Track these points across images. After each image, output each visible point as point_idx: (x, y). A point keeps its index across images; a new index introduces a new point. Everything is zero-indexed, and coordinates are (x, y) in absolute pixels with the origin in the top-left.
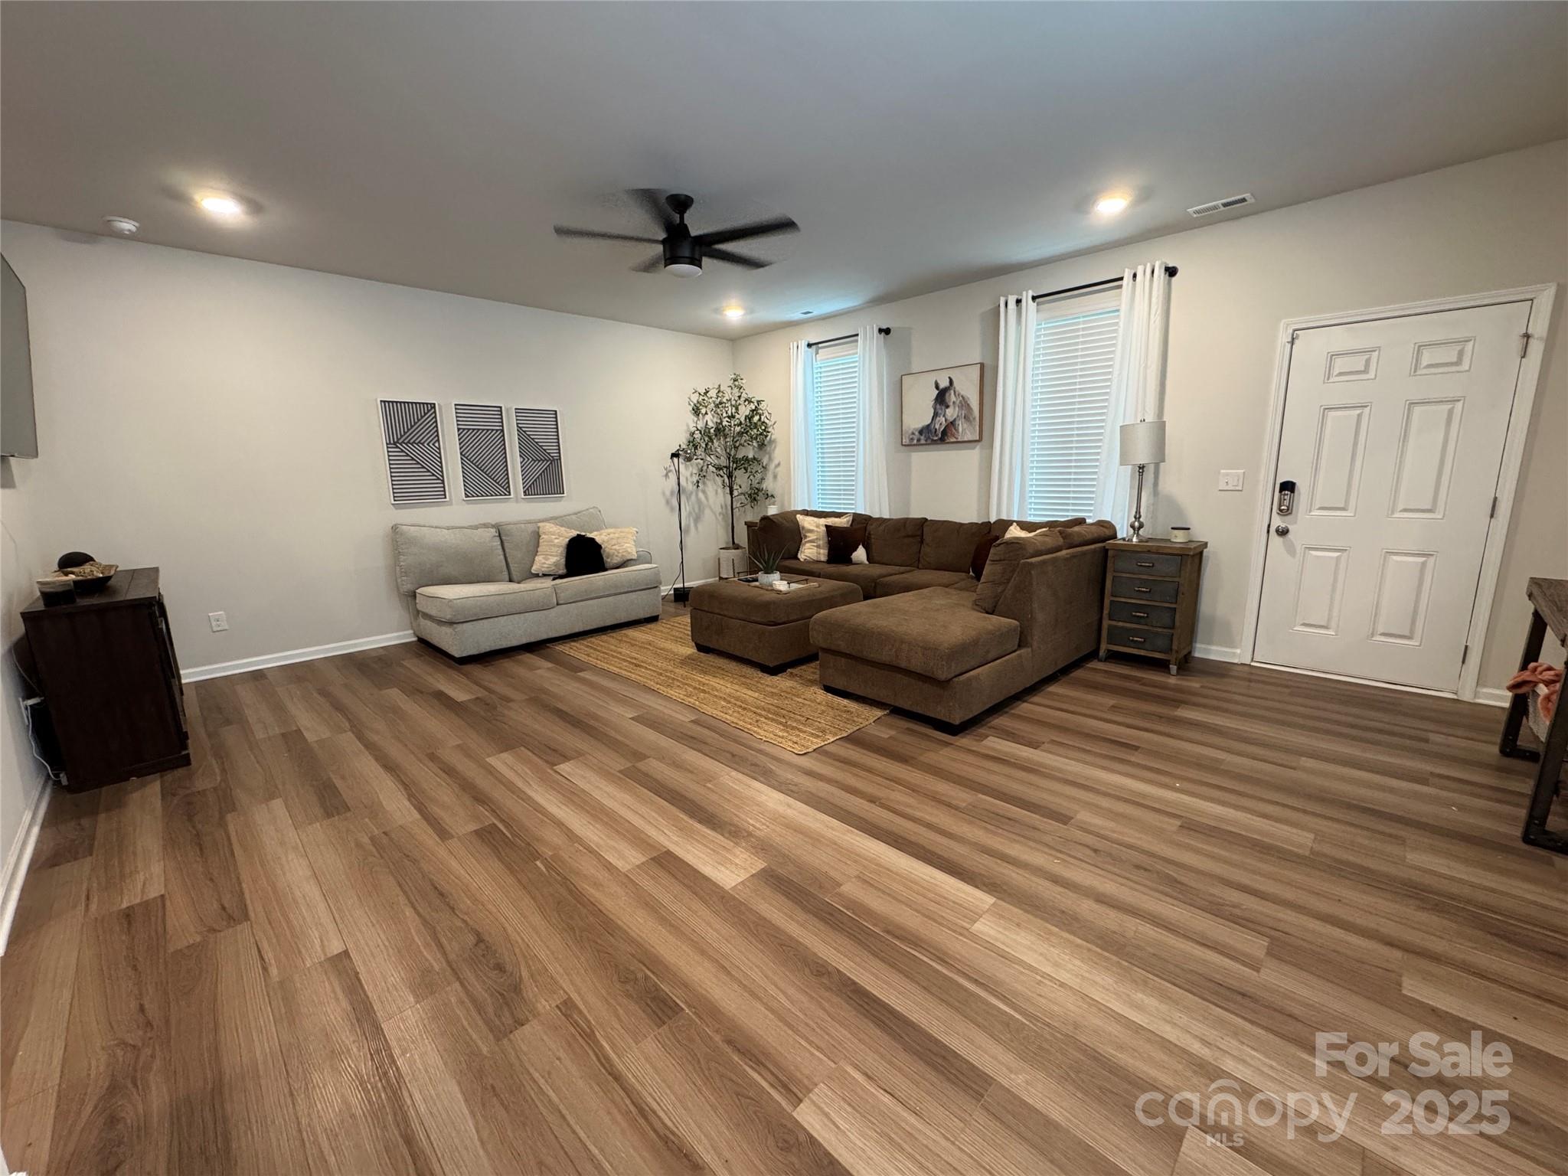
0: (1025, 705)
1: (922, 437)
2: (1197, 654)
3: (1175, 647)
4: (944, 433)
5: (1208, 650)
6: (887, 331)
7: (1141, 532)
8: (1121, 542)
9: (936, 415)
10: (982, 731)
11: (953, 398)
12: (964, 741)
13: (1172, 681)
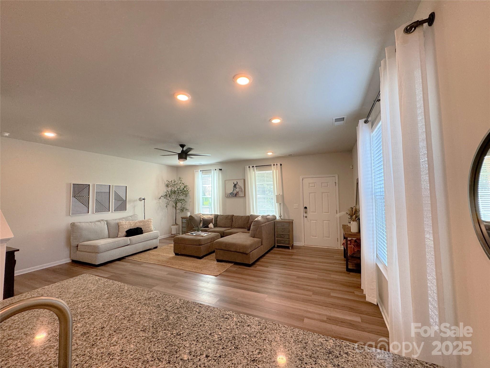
0: (262, 259)
1: (231, 195)
2: (294, 245)
3: (290, 243)
4: (236, 194)
5: (296, 244)
6: (221, 170)
7: (281, 217)
8: (278, 220)
9: (234, 190)
10: (255, 265)
11: (238, 186)
12: (252, 268)
13: (290, 251)
